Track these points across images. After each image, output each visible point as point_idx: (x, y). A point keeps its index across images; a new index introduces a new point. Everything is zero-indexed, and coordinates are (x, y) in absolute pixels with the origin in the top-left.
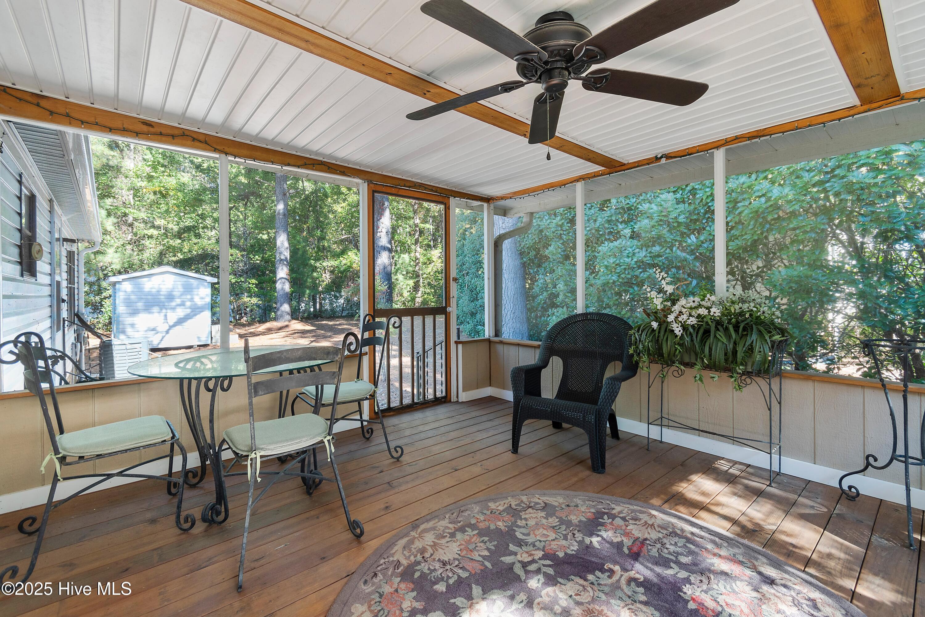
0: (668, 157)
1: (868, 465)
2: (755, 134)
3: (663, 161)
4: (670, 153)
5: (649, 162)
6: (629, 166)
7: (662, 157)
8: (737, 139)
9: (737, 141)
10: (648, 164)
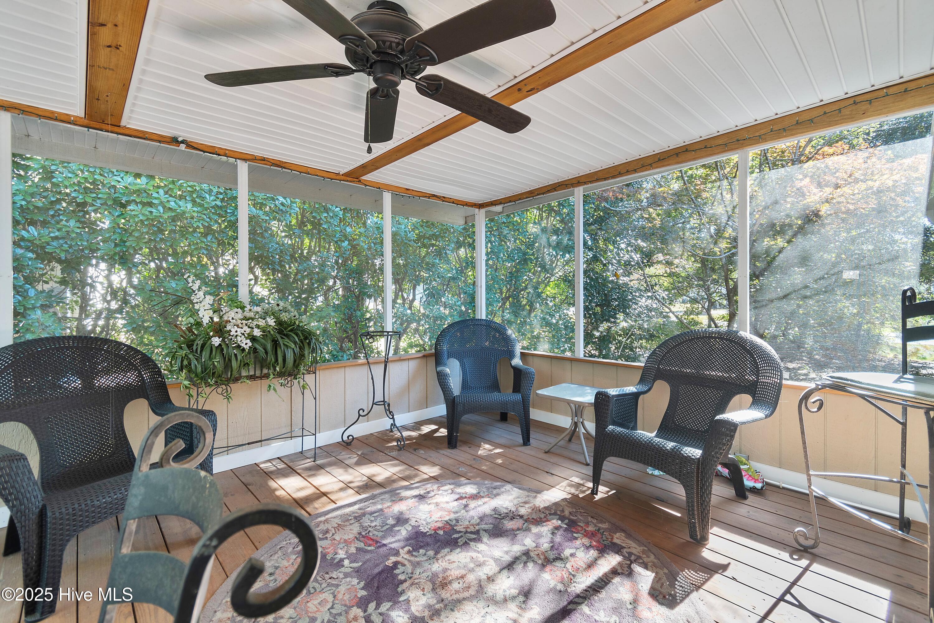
0: (190, 145)
1: (360, 415)
2: (278, 163)
3: (183, 147)
4: (191, 142)
5: (161, 139)
6: (127, 132)
7: (182, 142)
8: (263, 159)
9: (263, 162)
10: (160, 142)
